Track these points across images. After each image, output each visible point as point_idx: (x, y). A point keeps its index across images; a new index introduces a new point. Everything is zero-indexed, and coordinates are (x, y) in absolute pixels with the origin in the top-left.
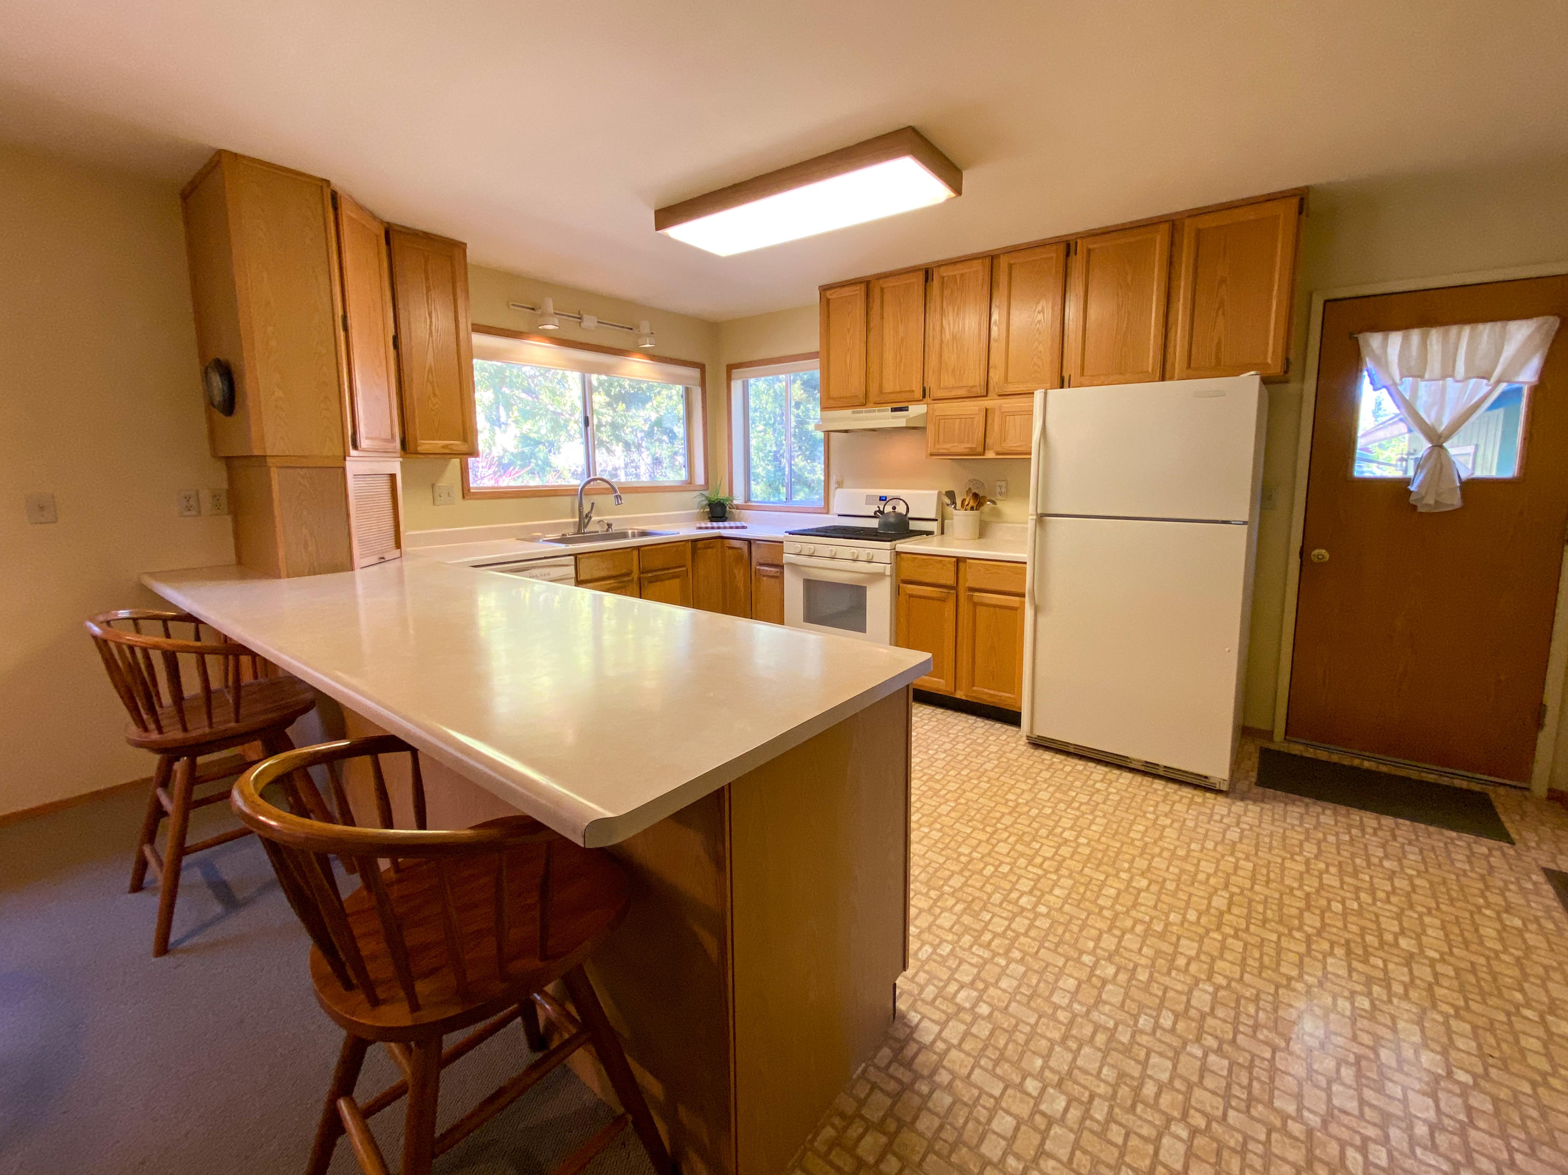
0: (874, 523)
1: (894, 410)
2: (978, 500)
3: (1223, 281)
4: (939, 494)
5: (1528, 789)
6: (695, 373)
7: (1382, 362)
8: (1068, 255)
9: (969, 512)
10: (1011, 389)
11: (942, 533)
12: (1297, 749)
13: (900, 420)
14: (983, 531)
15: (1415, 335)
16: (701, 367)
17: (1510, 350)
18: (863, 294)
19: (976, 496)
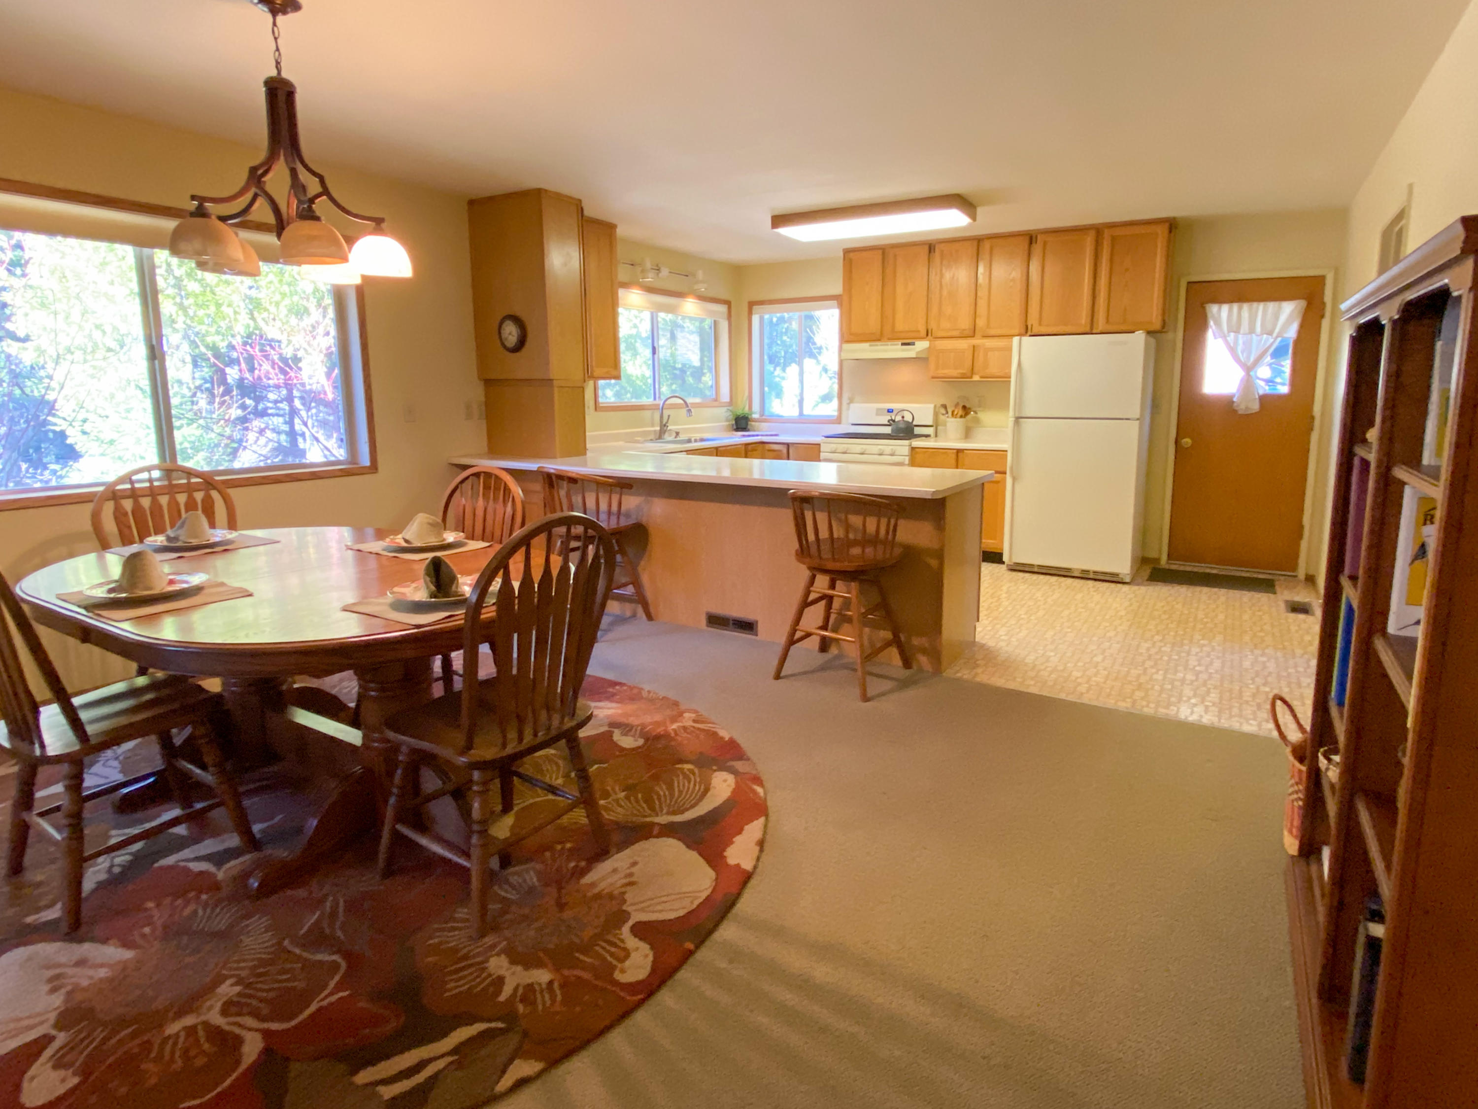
0: (888, 430)
1: (903, 344)
2: (966, 410)
3: (1127, 270)
4: (935, 406)
5: (1296, 576)
6: (722, 309)
7: (1218, 324)
8: (1031, 243)
9: (959, 420)
10: (993, 332)
11: (936, 436)
12: (1174, 567)
13: (910, 352)
14: (968, 434)
15: (1235, 306)
16: (728, 303)
17: (1283, 318)
18: (880, 257)
19: (964, 407)
